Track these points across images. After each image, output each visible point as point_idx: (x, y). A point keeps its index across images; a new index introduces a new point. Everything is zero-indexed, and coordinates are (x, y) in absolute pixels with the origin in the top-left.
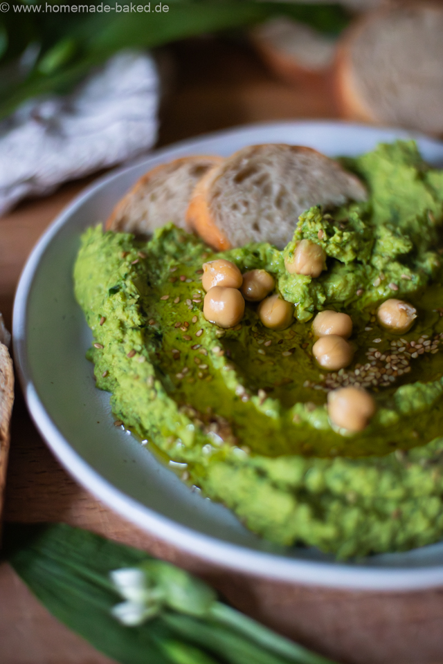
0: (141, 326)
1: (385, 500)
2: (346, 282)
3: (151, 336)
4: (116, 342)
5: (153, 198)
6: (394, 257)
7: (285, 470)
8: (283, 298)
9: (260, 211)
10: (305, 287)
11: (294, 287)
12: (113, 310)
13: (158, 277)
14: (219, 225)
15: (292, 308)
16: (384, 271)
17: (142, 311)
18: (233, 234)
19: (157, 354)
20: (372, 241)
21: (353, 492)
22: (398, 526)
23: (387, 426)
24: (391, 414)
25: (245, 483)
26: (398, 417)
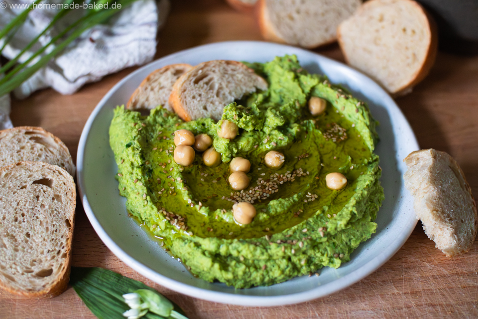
0: (142, 165)
1: (259, 260)
2: (249, 142)
3: (147, 170)
4: (129, 174)
5: (152, 89)
6: (275, 127)
7: (209, 244)
8: (215, 150)
9: (207, 101)
10: (226, 145)
11: (221, 145)
12: (128, 156)
13: (152, 137)
14: (185, 107)
15: (220, 156)
16: (270, 135)
17: (143, 157)
18: (192, 112)
19: (149, 181)
20: (264, 119)
21: (243, 256)
22: (265, 273)
23: (263, 221)
24: (265, 216)
25: (190, 250)
26: (268, 217)
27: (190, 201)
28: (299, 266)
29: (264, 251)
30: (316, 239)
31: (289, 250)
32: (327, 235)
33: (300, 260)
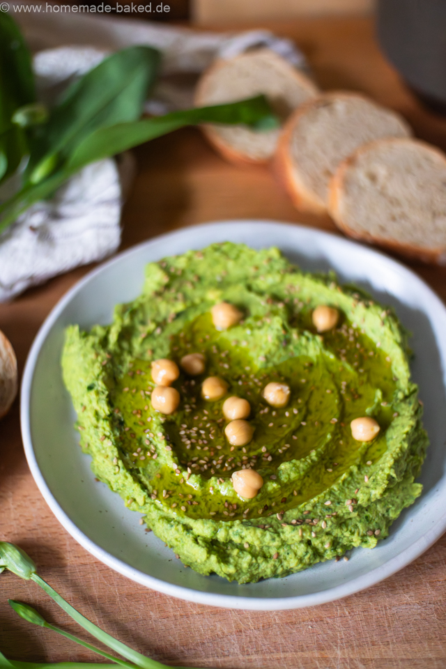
0: (109, 416)
1: (268, 547)
3: (116, 422)
4: (93, 427)
7: (203, 529)
12: (91, 402)
13: (121, 372)
17: (110, 403)
19: (120, 438)
21: (247, 543)
22: (277, 564)
23: (272, 492)
24: (275, 485)
25: (177, 535)
26: (279, 486)
27: (175, 467)
28: (322, 551)
29: (275, 536)
30: (344, 515)
31: (309, 534)
32: (358, 509)
33: (322, 543)
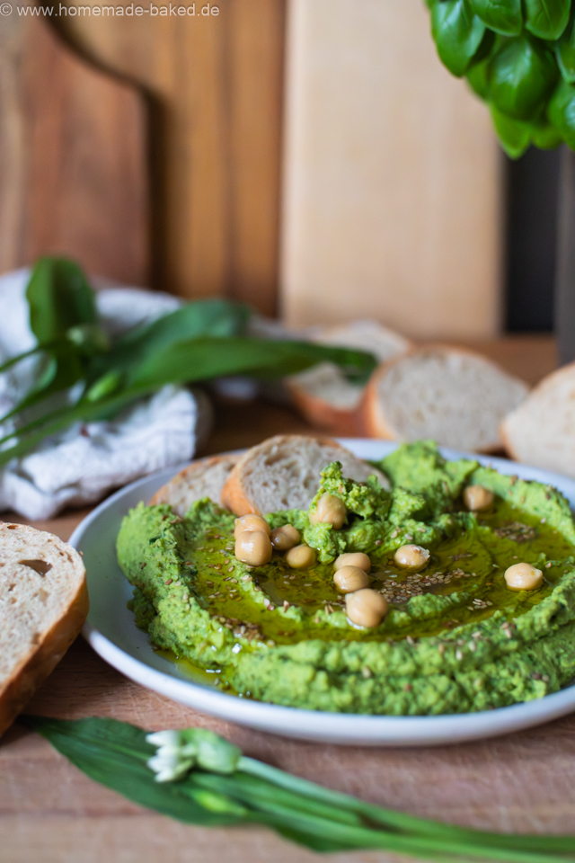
0: (178, 564)
2: (365, 532)
3: (187, 571)
5: (191, 487)
6: (409, 514)
7: (305, 651)
8: (307, 545)
9: (288, 491)
10: (327, 532)
11: (317, 536)
12: (153, 555)
13: (194, 536)
14: (250, 497)
15: (316, 553)
16: (401, 526)
17: (179, 554)
18: (263, 506)
19: (192, 582)
20: (389, 501)
21: (369, 668)
22: (410, 697)
23: (400, 626)
24: (403, 615)
25: (270, 667)
26: (409, 618)
27: (267, 602)
28: (470, 692)
29: (407, 654)
30: (498, 644)
31: (452, 654)
32: (517, 636)
33: (472, 680)
